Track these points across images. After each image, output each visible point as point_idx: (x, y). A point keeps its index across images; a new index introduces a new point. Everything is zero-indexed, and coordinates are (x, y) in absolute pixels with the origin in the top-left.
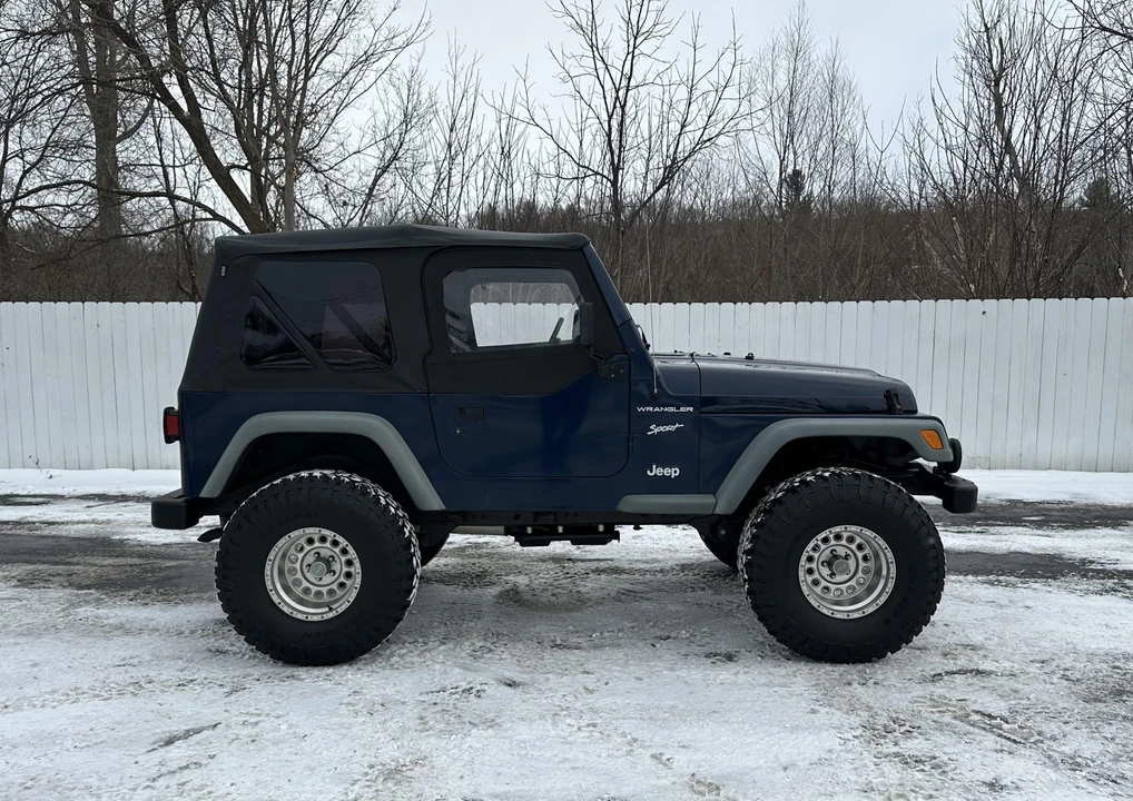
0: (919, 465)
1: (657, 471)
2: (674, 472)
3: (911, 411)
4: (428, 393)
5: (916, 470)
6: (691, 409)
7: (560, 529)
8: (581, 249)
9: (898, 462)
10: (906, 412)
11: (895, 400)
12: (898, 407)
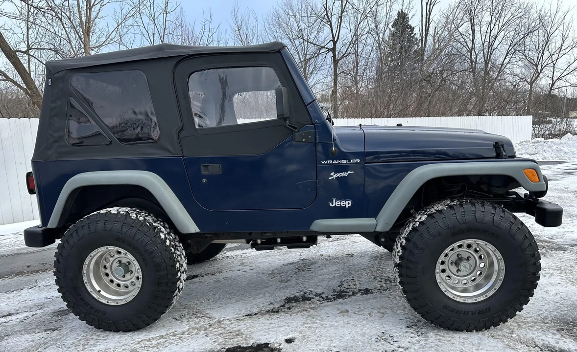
0: (516, 193)
1: (336, 203)
2: (347, 204)
3: (512, 157)
4: (183, 156)
5: (514, 196)
6: (358, 161)
7: (279, 240)
8: (279, 52)
9: (501, 191)
10: (510, 157)
11: (502, 149)
12: (504, 153)
